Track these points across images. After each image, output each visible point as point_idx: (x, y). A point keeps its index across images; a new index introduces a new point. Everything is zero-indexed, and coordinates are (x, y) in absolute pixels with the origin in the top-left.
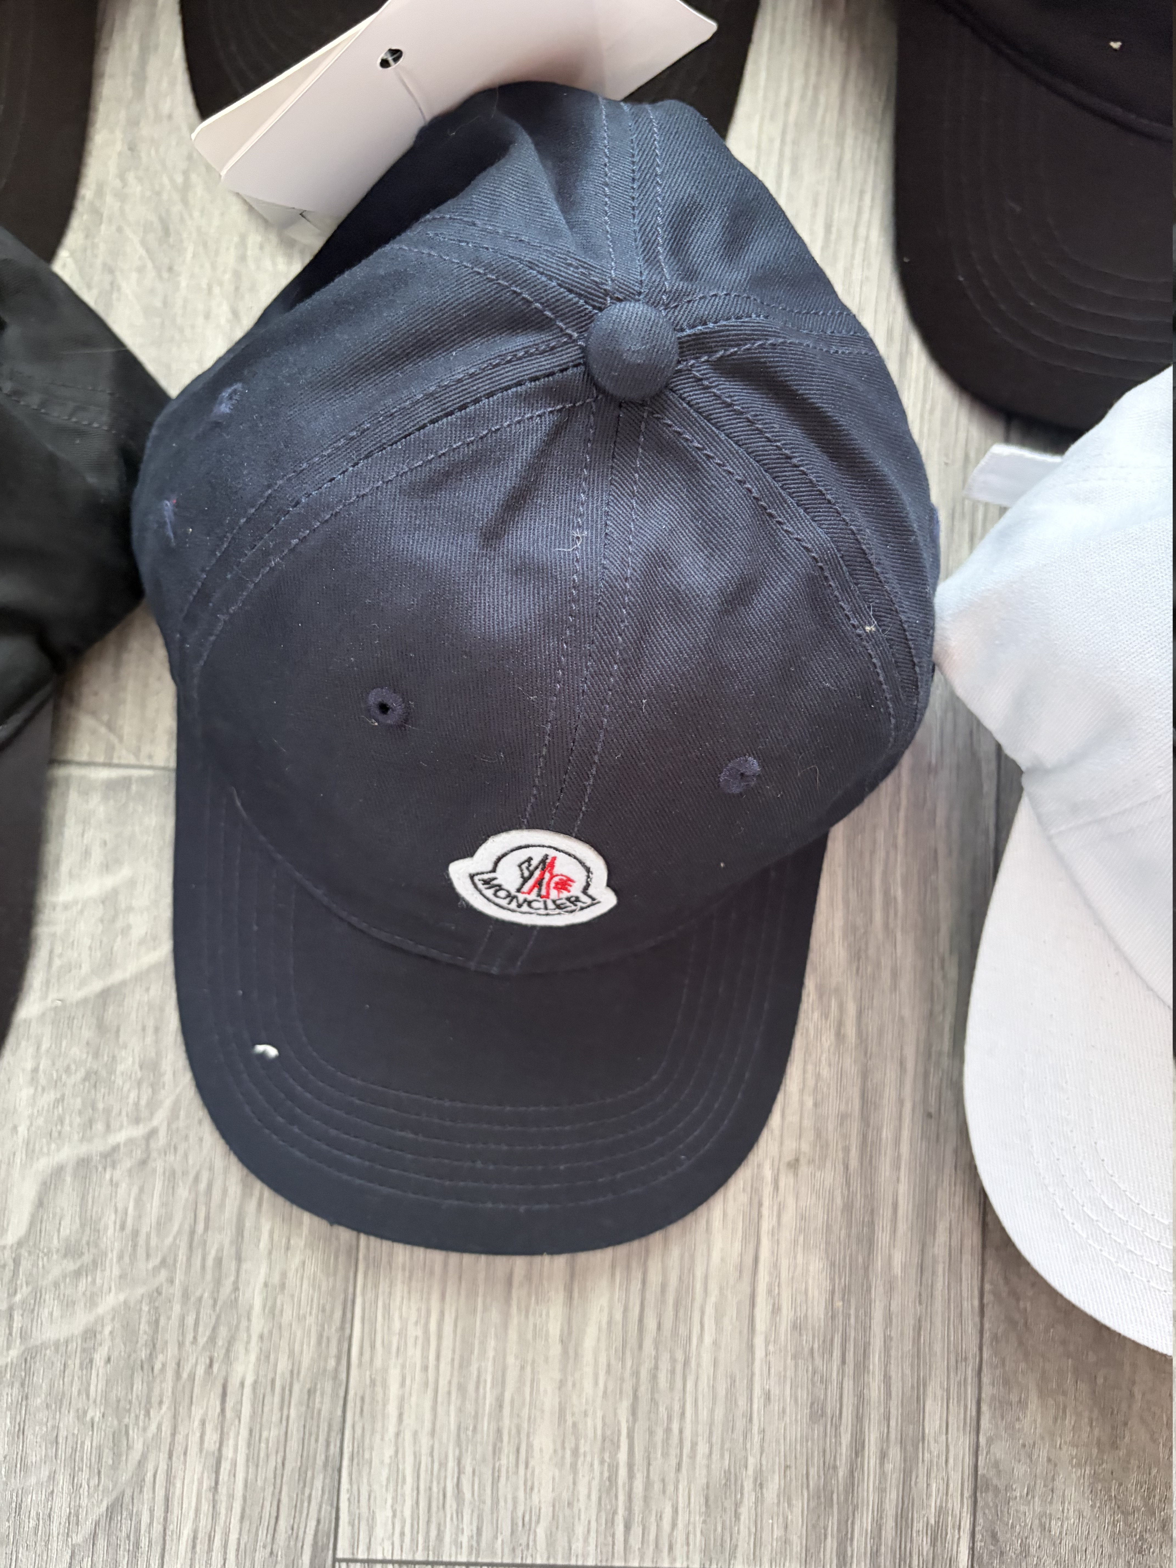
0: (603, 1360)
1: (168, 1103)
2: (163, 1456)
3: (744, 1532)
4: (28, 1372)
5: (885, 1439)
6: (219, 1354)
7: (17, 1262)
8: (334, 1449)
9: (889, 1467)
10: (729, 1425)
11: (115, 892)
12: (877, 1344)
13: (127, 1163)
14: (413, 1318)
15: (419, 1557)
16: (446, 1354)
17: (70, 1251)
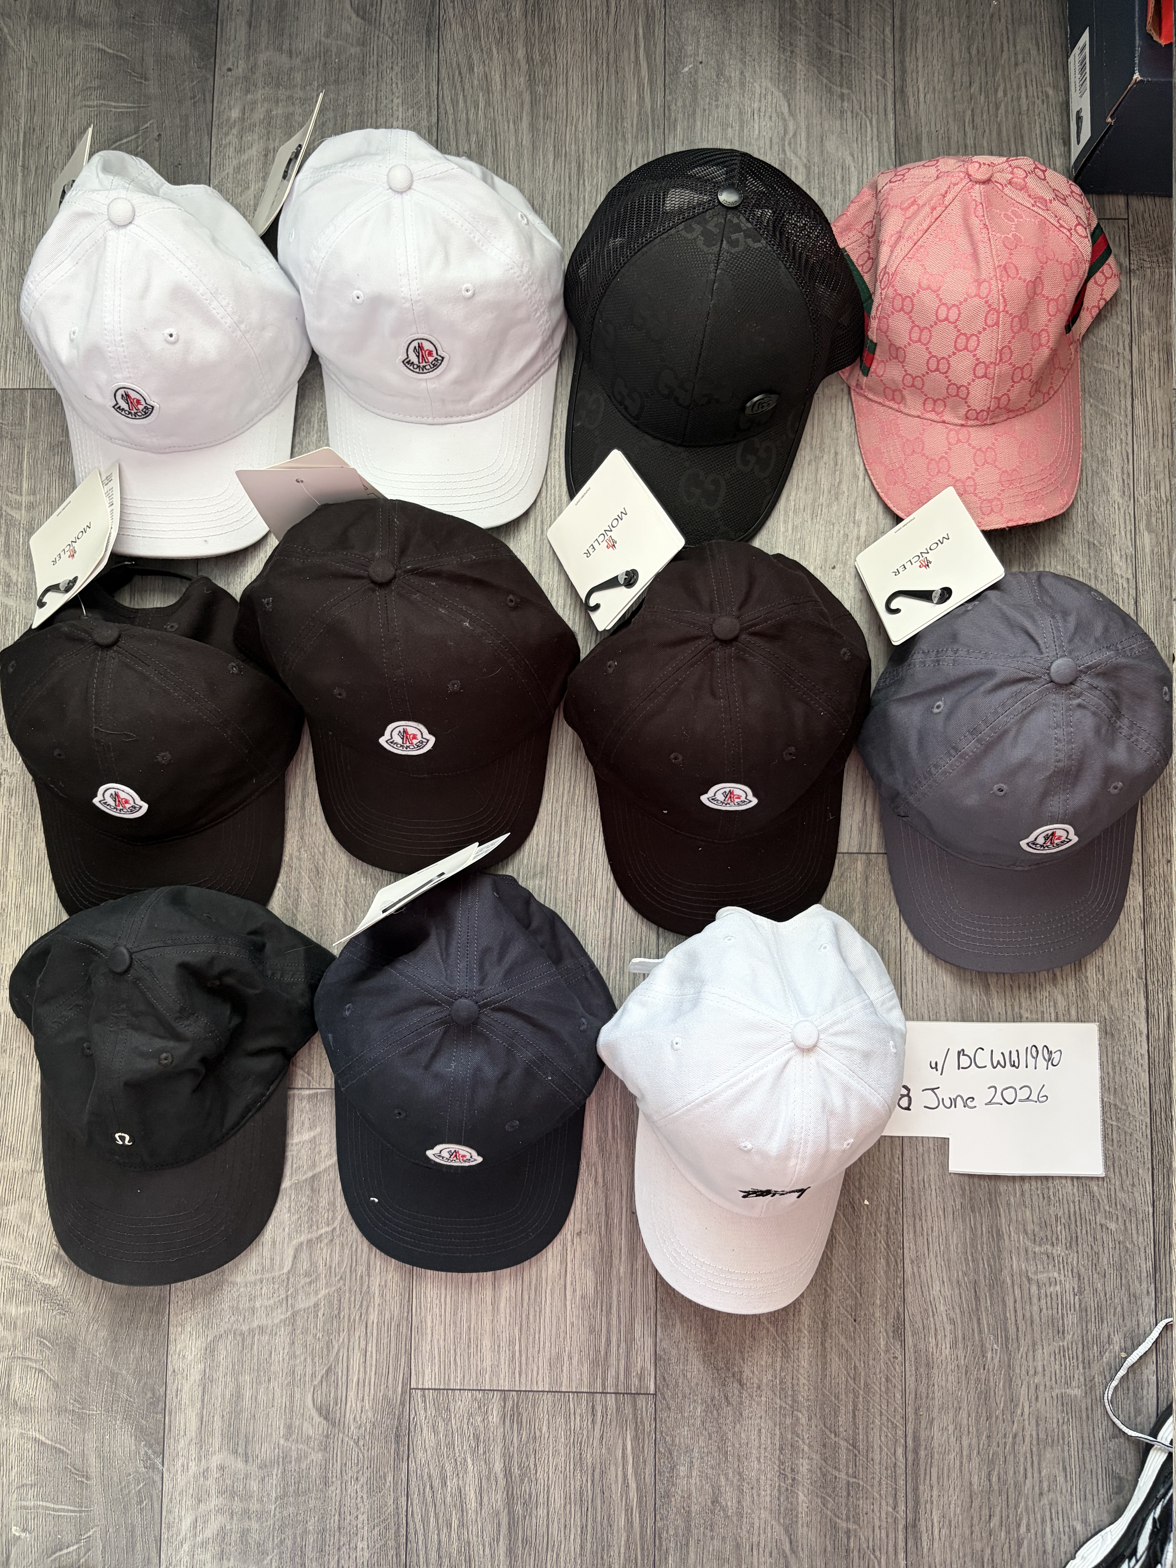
0: (508, 1311)
1: (339, 1218)
2: (346, 1351)
3: (565, 1376)
4: (295, 1320)
5: (619, 1340)
6: (364, 1311)
7: (288, 1279)
8: (408, 1347)
9: (621, 1351)
10: (558, 1336)
11: (315, 1137)
12: (615, 1304)
13: (326, 1241)
14: (435, 1296)
15: (442, 1387)
16: (448, 1310)
17: (307, 1274)
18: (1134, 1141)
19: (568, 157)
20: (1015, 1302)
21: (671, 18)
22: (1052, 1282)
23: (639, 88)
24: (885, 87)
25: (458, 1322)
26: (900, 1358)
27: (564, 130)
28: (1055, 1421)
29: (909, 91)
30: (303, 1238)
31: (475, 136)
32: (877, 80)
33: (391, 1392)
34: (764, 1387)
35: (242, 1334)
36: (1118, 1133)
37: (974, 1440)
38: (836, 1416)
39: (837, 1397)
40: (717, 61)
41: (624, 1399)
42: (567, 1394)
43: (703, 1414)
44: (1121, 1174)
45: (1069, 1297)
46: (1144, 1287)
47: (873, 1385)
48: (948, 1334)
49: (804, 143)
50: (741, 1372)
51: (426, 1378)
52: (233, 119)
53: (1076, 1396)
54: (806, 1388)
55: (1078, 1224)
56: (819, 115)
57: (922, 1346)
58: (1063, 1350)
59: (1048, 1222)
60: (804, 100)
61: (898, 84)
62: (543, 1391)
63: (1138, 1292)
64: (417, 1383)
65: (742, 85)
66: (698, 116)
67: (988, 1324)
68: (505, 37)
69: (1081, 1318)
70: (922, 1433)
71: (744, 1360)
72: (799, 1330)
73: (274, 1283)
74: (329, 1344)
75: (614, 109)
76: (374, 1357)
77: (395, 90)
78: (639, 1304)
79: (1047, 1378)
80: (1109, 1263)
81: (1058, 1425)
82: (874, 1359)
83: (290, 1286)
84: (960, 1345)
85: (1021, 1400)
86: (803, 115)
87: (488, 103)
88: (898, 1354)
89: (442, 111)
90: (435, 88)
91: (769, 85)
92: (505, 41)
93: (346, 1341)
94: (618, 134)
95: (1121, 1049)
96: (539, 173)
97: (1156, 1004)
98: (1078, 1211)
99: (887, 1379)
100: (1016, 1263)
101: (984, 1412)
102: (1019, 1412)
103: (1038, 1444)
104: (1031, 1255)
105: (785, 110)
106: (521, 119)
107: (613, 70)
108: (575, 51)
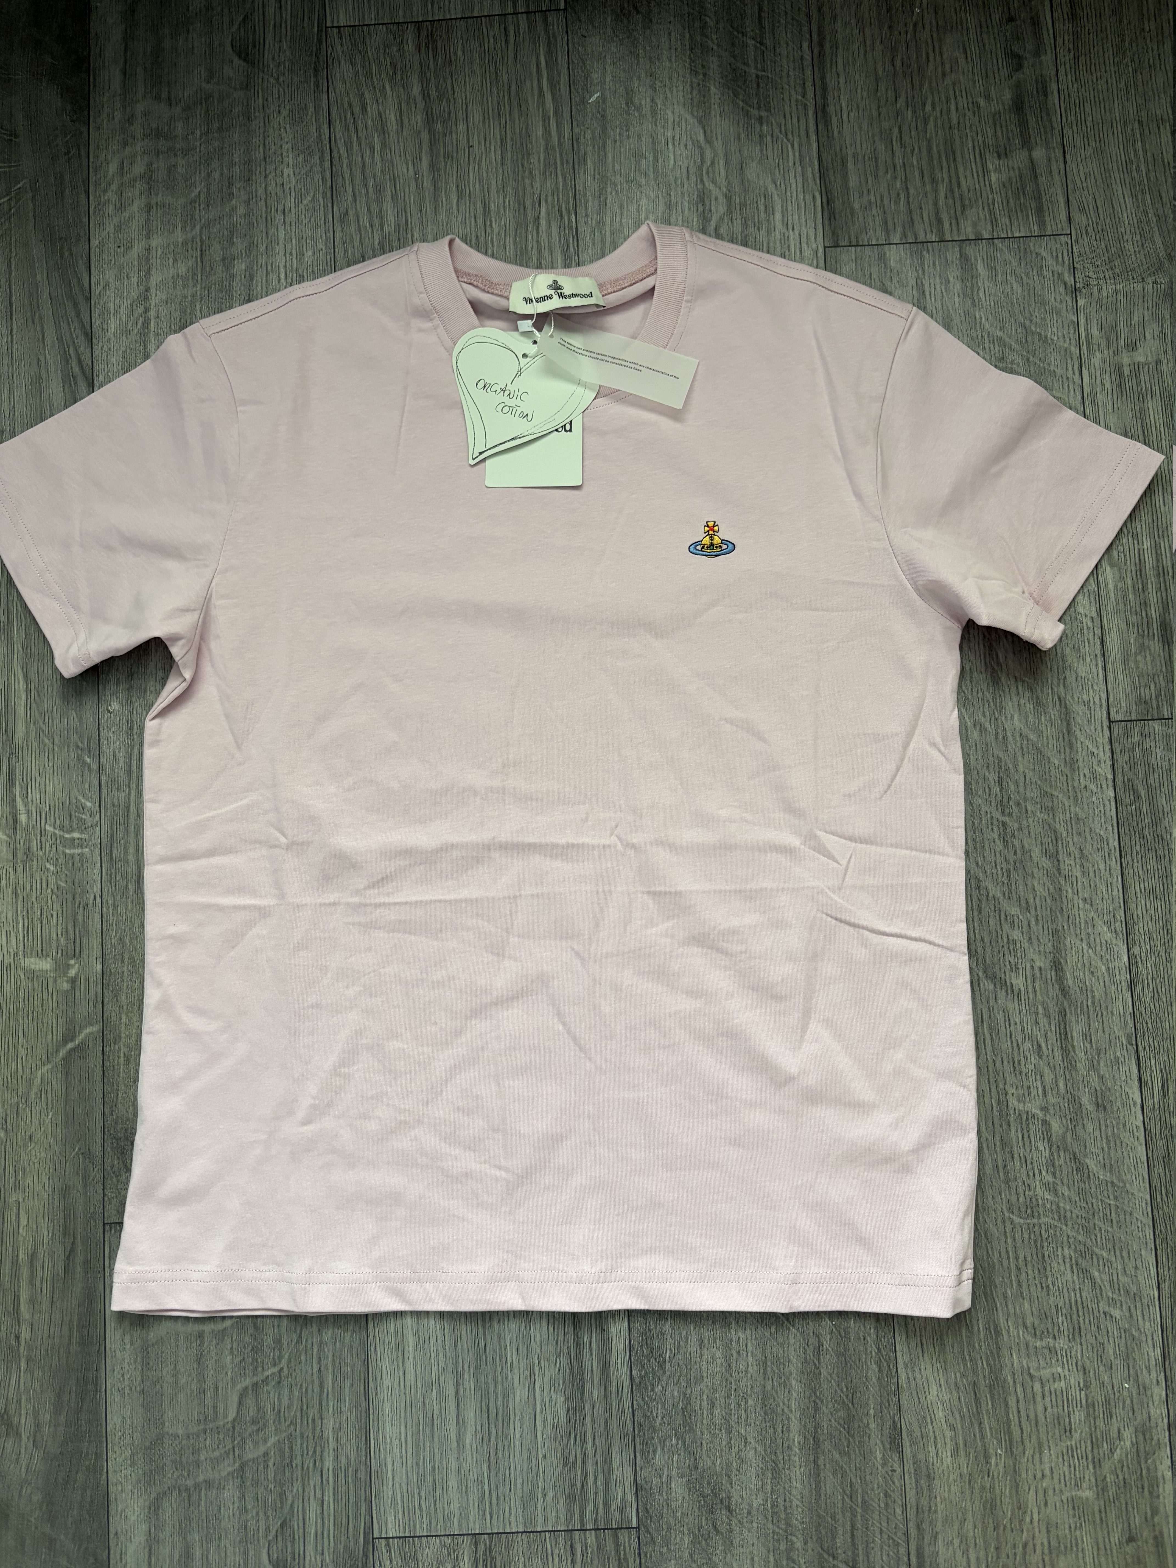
18: (1134, 1220)
19: (473, 197)
20: (1018, 1402)
21: (574, 44)
22: (1056, 1378)
23: (544, 121)
24: (805, 107)
25: (421, 1464)
26: (899, 1470)
27: (467, 169)
28: (1067, 1526)
29: (831, 109)
30: (248, 1382)
31: (372, 180)
32: (797, 101)
33: (352, 1544)
34: (754, 1512)
35: (187, 1489)
36: (1117, 1212)
37: (982, 1554)
38: (834, 1538)
39: (833, 1517)
40: (626, 89)
41: (604, 1535)
42: (543, 1534)
43: (691, 1546)
44: (1122, 1257)
45: (1075, 1392)
46: (1153, 1377)
47: (871, 1502)
48: (948, 1441)
49: (723, 172)
50: (729, 1498)
51: (390, 1526)
52: (111, 173)
53: (1087, 1499)
54: (800, 1510)
55: (1081, 1313)
56: (736, 141)
57: (921, 1456)
58: (1071, 1450)
59: (1048, 1314)
60: (721, 125)
61: (820, 102)
62: (517, 1532)
63: (1148, 1382)
64: (380, 1532)
65: (654, 113)
66: (609, 148)
67: (991, 1428)
68: (399, 73)
69: (1088, 1414)
70: (926, 1549)
71: (731, 1484)
72: (789, 1448)
73: (218, 1433)
74: (282, 1496)
75: (518, 145)
76: (332, 1507)
77: (284, 135)
78: (615, 1431)
79: (1056, 1480)
80: (1115, 1352)
81: (1070, 1531)
82: (871, 1474)
83: (236, 1434)
84: (962, 1453)
85: (1030, 1506)
86: (720, 142)
87: (384, 145)
88: (896, 1466)
89: (335, 154)
90: (327, 131)
91: (682, 112)
92: (399, 77)
93: (300, 1490)
94: (524, 171)
95: (1114, 1122)
96: (442, 216)
97: (1149, 1070)
98: (1079, 1300)
99: (886, 1495)
100: (1016, 1361)
101: (991, 1521)
102: (1028, 1519)
103: (1050, 1552)
104: (1032, 1350)
105: (701, 137)
106: (420, 160)
107: (515, 103)
108: (473, 85)
